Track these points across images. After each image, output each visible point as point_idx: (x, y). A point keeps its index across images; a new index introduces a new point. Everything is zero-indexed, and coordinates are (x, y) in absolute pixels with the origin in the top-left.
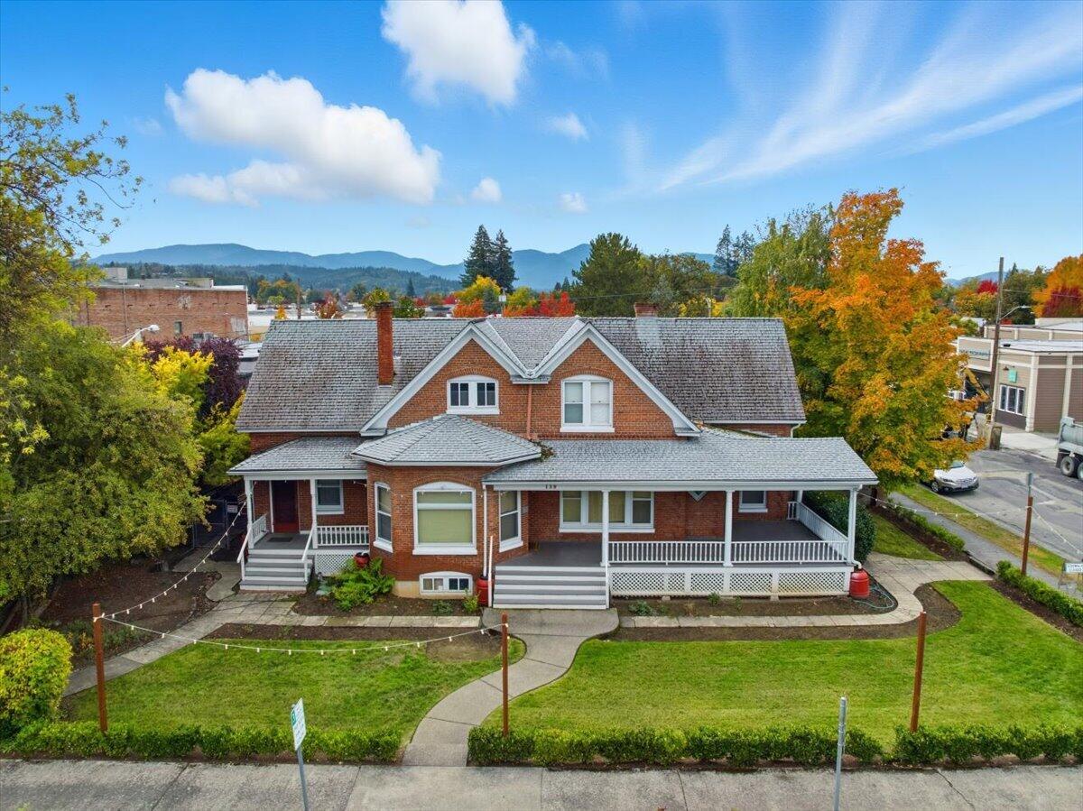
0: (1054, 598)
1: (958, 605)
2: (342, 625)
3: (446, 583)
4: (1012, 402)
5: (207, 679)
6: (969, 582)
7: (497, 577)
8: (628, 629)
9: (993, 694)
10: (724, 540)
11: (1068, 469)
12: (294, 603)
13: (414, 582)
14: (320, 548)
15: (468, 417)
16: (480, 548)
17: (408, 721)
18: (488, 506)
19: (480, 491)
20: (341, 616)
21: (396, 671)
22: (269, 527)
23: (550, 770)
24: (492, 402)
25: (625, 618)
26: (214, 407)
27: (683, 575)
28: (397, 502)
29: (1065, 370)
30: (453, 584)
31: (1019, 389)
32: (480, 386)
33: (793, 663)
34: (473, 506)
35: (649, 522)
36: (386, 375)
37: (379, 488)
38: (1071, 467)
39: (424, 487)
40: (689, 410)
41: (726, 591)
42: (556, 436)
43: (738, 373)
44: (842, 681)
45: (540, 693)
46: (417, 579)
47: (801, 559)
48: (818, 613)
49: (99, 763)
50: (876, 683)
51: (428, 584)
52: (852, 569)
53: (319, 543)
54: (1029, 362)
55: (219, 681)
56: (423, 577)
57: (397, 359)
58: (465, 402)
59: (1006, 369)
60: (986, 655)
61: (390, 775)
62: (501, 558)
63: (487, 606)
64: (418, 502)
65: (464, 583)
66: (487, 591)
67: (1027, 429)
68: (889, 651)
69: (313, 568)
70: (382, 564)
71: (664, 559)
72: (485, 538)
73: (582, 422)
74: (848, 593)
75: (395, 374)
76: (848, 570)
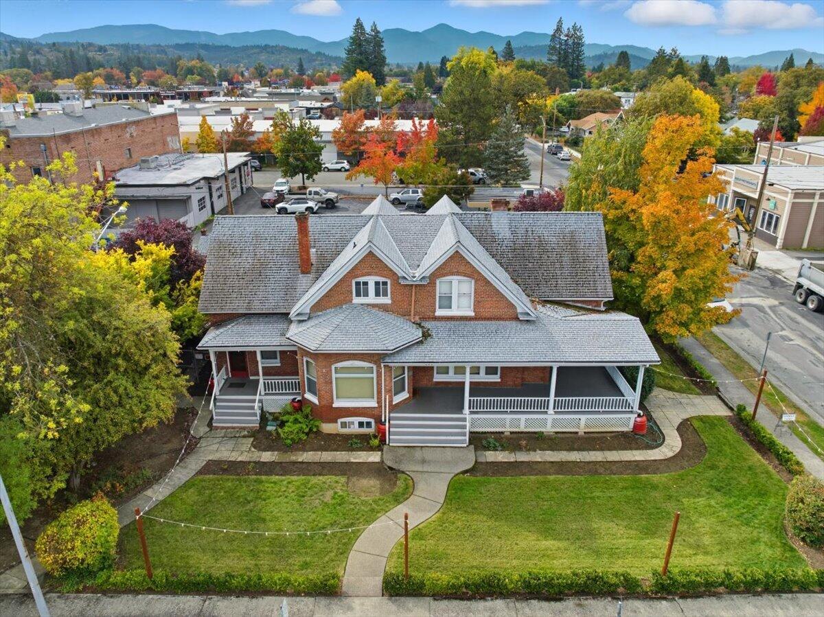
0: (771, 443)
1: (706, 440)
2: (288, 460)
3: (357, 425)
4: (769, 224)
5: (205, 516)
6: (715, 417)
7: (391, 422)
8: (482, 463)
9: (718, 528)
10: (549, 397)
11: (801, 298)
12: (252, 439)
13: (335, 424)
14: (266, 394)
15: (368, 305)
16: (379, 402)
17: (341, 554)
18: (385, 376)
19: (379, 367)
20: (286, 452)
21: (329, 507)
22: (227, 374)
23: (435, 599)
24: (385, 294)
25: (479, 453)
26: (178, 283)
27: (519, 419)
28: (321, 374)
29: (812, 203)
30: (361, 424)
31: (775, 216)
32: (377, 284)
33: (591, 498)
34: (375, 375)
35: (497, 374)
36: (305, 266)
37: (307, 362)
38: (803, 296)
39: (339, 364)
40: (528, 290)
41: (549, 429)
42: (432, 318)
43: (566, 259)
44: (621, 515)
45: (425, 527)
46: (337, 422)
47: (602, 408)
48: (611, 448)
49: (151, 596)
50: (644, 517)
51: (344, 425)
52: (636, 416)
53: (265, 391)
54: (787, 197)
55: (214, 518)
56: (340, 421)
57: (313, 250)
58: (366, 294)
59: (769, 200)
60: (719, 491)
61: (335, 604)
62: (394, 408)
63: (385, 444)
64: (336, 373)
65: (369, 424)
66: (385, 432)
67: (777, 247)
68: (655, 487)
69: (262, 409)
70: (311, 411)
71: (507, 408)
72: (383, 398)
73: (451, 308)
74: (631, 430)
75: (312, 265)
76: (633, 417)
